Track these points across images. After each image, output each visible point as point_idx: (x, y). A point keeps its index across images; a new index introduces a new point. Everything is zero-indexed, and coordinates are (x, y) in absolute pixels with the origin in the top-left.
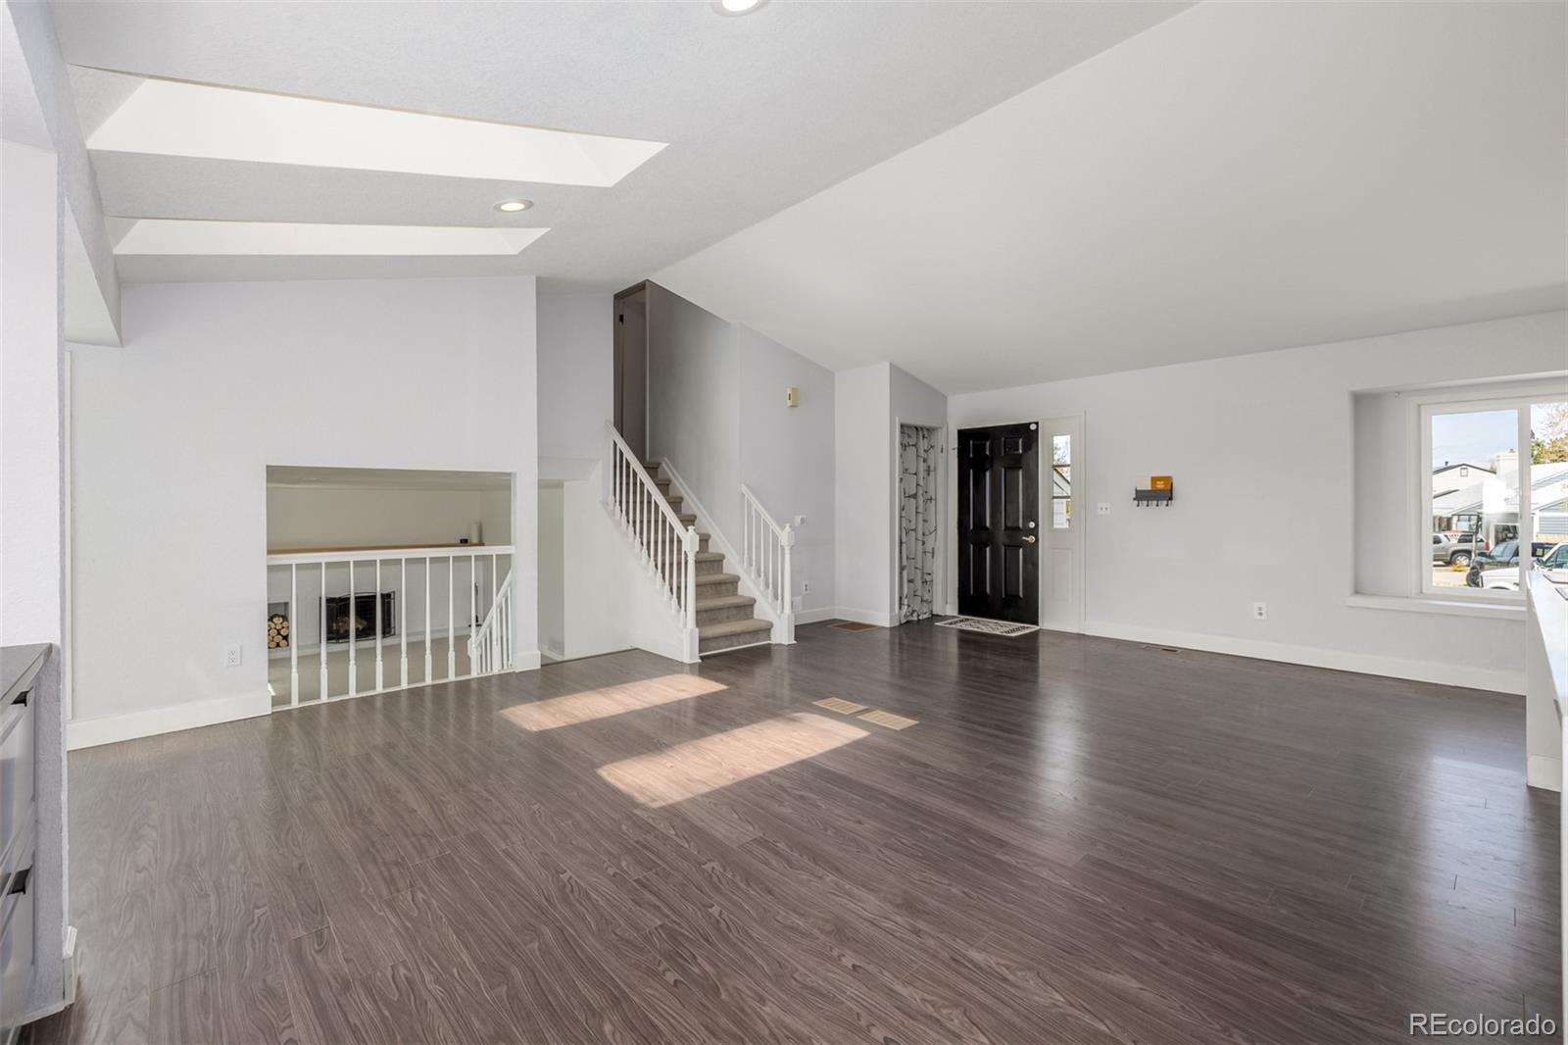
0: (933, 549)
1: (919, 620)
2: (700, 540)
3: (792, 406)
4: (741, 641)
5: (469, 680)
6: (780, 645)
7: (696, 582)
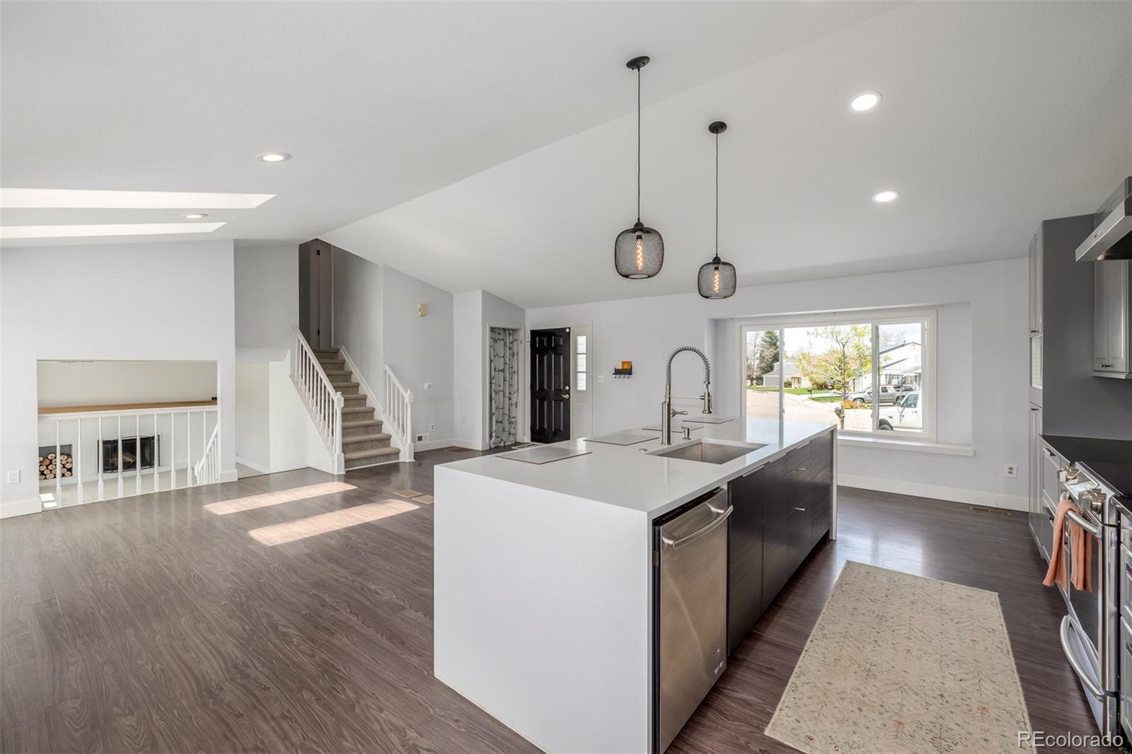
0: (516, 403)
1: (505, 446)
2: (345, 400)
3: (422, 316)
4: (377, 461)
5: (186, 489)
6: (405, 463)
7: (342, 425)
